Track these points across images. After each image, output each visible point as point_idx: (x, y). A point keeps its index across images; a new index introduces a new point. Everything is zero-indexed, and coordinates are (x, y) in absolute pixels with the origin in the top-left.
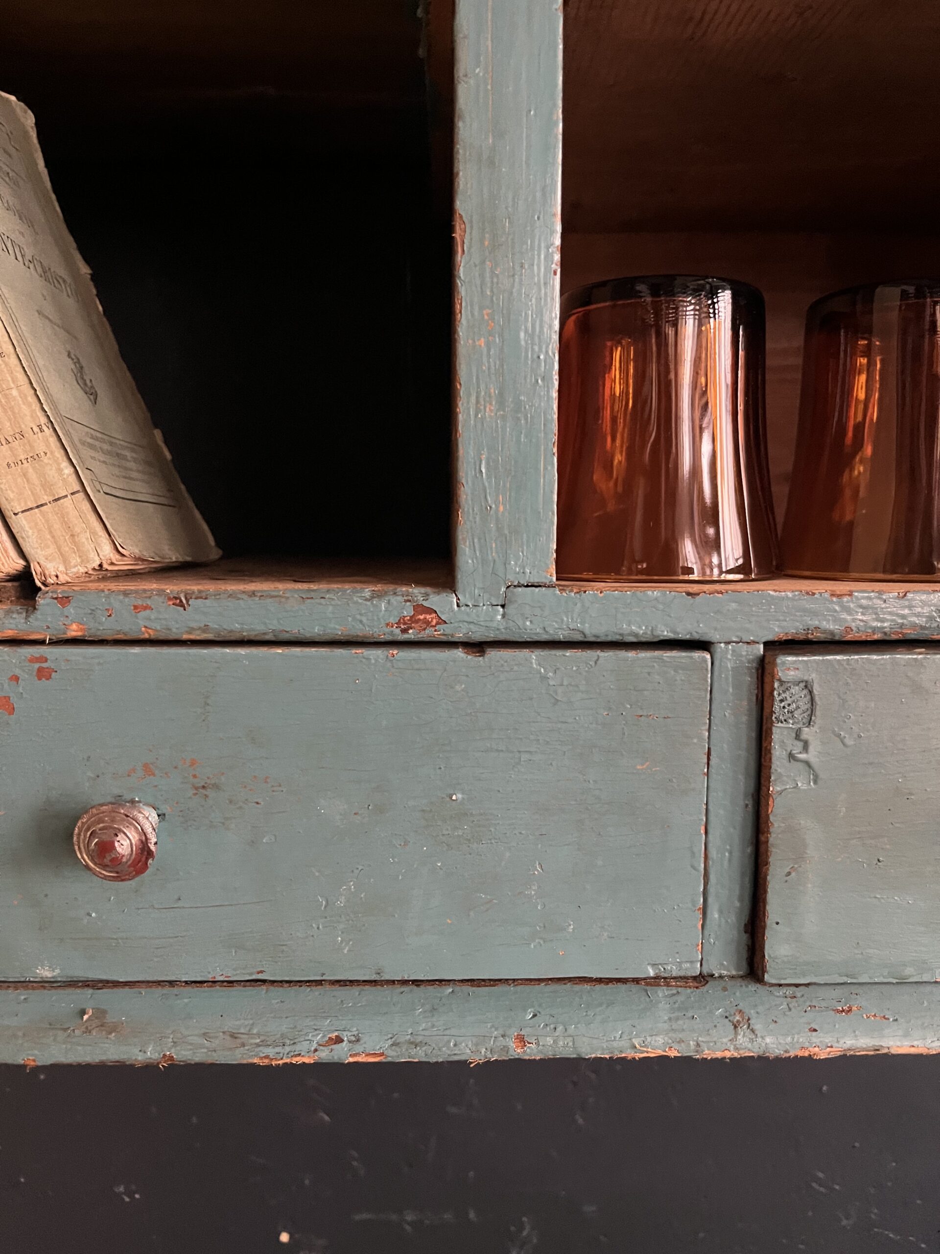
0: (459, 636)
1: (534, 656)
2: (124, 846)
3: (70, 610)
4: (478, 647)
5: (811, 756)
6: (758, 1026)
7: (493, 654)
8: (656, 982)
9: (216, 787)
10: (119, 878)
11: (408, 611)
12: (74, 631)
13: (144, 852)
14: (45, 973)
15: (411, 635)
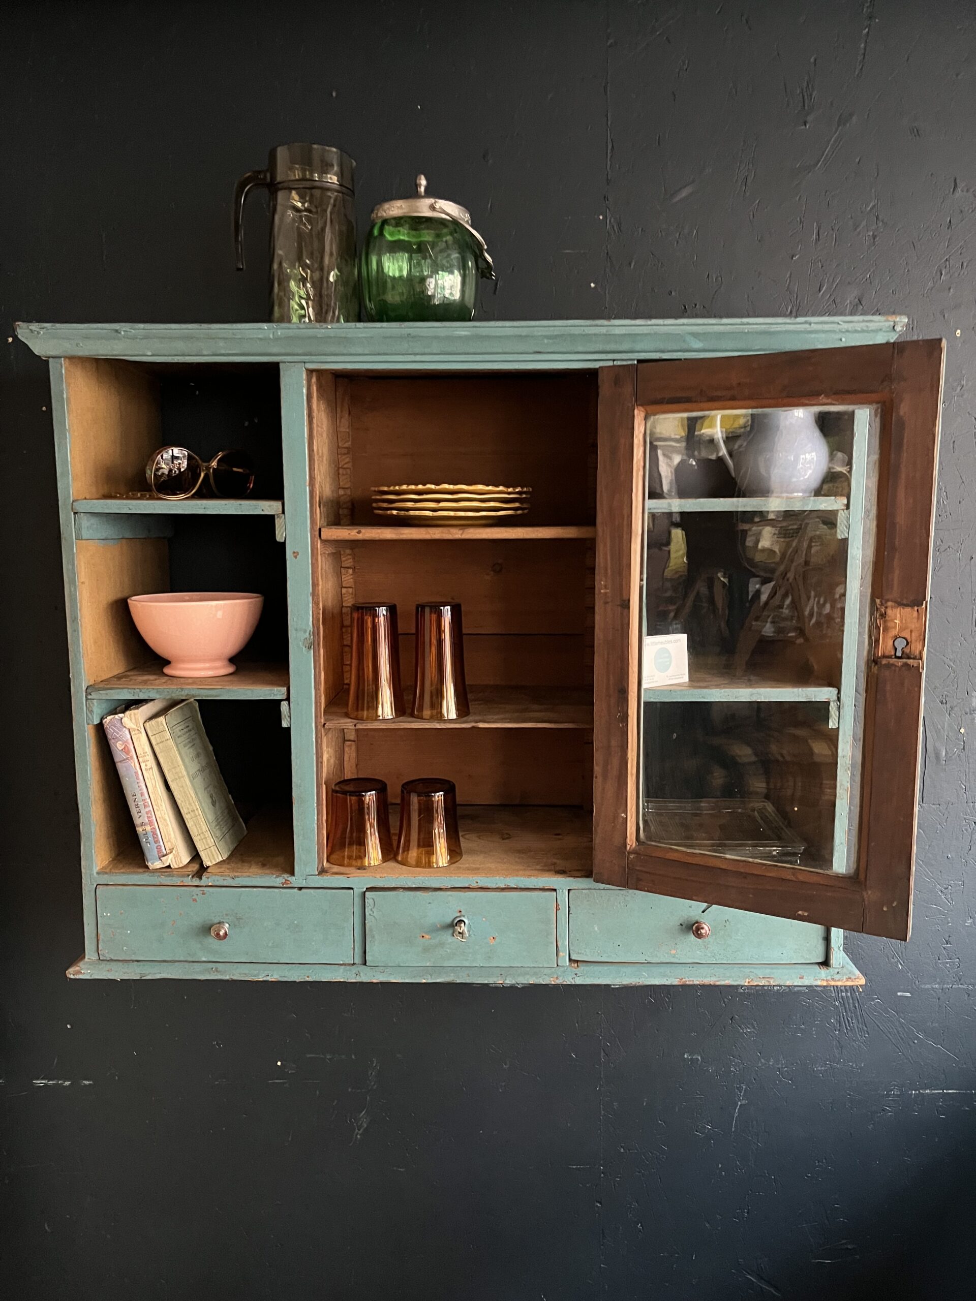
0: (296, 886)
1: (312, 891)
2: (222, 933)
3: (209, 880)
4: (300, 889)
5: (374, 914)
6: (361, 975)
7: (303, 890)
8: (341, 965)
9: (242, 919)
10: (220, 940)
11: (284, 881)
12: (210, 884)
13: (226, 934)
14: (204, 959)
15: (285, 886)
